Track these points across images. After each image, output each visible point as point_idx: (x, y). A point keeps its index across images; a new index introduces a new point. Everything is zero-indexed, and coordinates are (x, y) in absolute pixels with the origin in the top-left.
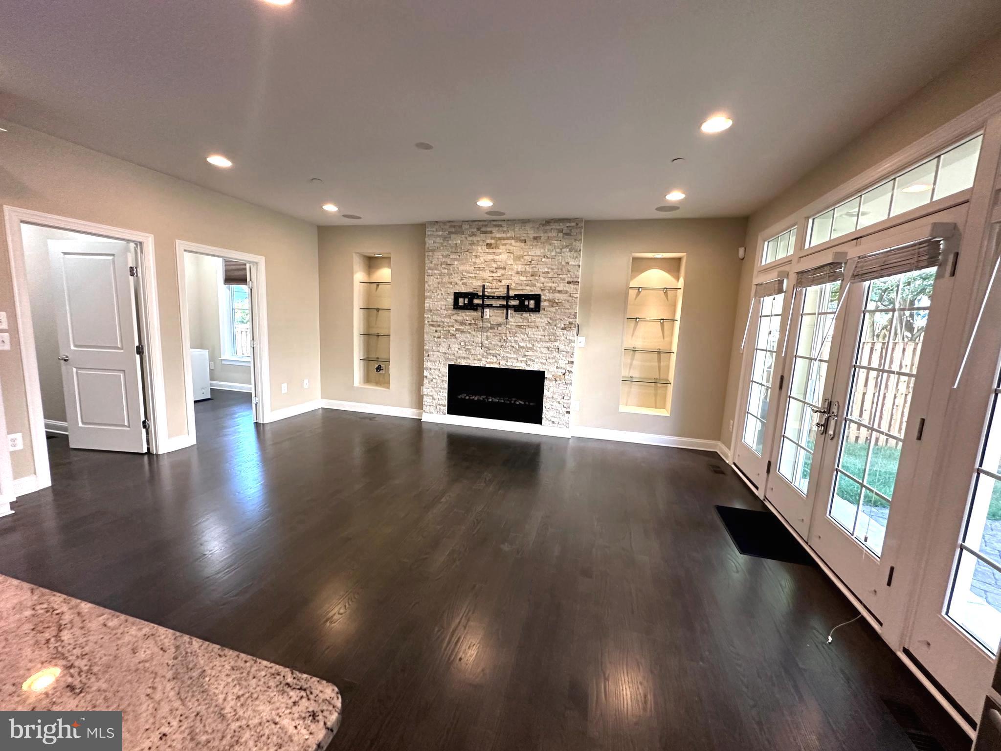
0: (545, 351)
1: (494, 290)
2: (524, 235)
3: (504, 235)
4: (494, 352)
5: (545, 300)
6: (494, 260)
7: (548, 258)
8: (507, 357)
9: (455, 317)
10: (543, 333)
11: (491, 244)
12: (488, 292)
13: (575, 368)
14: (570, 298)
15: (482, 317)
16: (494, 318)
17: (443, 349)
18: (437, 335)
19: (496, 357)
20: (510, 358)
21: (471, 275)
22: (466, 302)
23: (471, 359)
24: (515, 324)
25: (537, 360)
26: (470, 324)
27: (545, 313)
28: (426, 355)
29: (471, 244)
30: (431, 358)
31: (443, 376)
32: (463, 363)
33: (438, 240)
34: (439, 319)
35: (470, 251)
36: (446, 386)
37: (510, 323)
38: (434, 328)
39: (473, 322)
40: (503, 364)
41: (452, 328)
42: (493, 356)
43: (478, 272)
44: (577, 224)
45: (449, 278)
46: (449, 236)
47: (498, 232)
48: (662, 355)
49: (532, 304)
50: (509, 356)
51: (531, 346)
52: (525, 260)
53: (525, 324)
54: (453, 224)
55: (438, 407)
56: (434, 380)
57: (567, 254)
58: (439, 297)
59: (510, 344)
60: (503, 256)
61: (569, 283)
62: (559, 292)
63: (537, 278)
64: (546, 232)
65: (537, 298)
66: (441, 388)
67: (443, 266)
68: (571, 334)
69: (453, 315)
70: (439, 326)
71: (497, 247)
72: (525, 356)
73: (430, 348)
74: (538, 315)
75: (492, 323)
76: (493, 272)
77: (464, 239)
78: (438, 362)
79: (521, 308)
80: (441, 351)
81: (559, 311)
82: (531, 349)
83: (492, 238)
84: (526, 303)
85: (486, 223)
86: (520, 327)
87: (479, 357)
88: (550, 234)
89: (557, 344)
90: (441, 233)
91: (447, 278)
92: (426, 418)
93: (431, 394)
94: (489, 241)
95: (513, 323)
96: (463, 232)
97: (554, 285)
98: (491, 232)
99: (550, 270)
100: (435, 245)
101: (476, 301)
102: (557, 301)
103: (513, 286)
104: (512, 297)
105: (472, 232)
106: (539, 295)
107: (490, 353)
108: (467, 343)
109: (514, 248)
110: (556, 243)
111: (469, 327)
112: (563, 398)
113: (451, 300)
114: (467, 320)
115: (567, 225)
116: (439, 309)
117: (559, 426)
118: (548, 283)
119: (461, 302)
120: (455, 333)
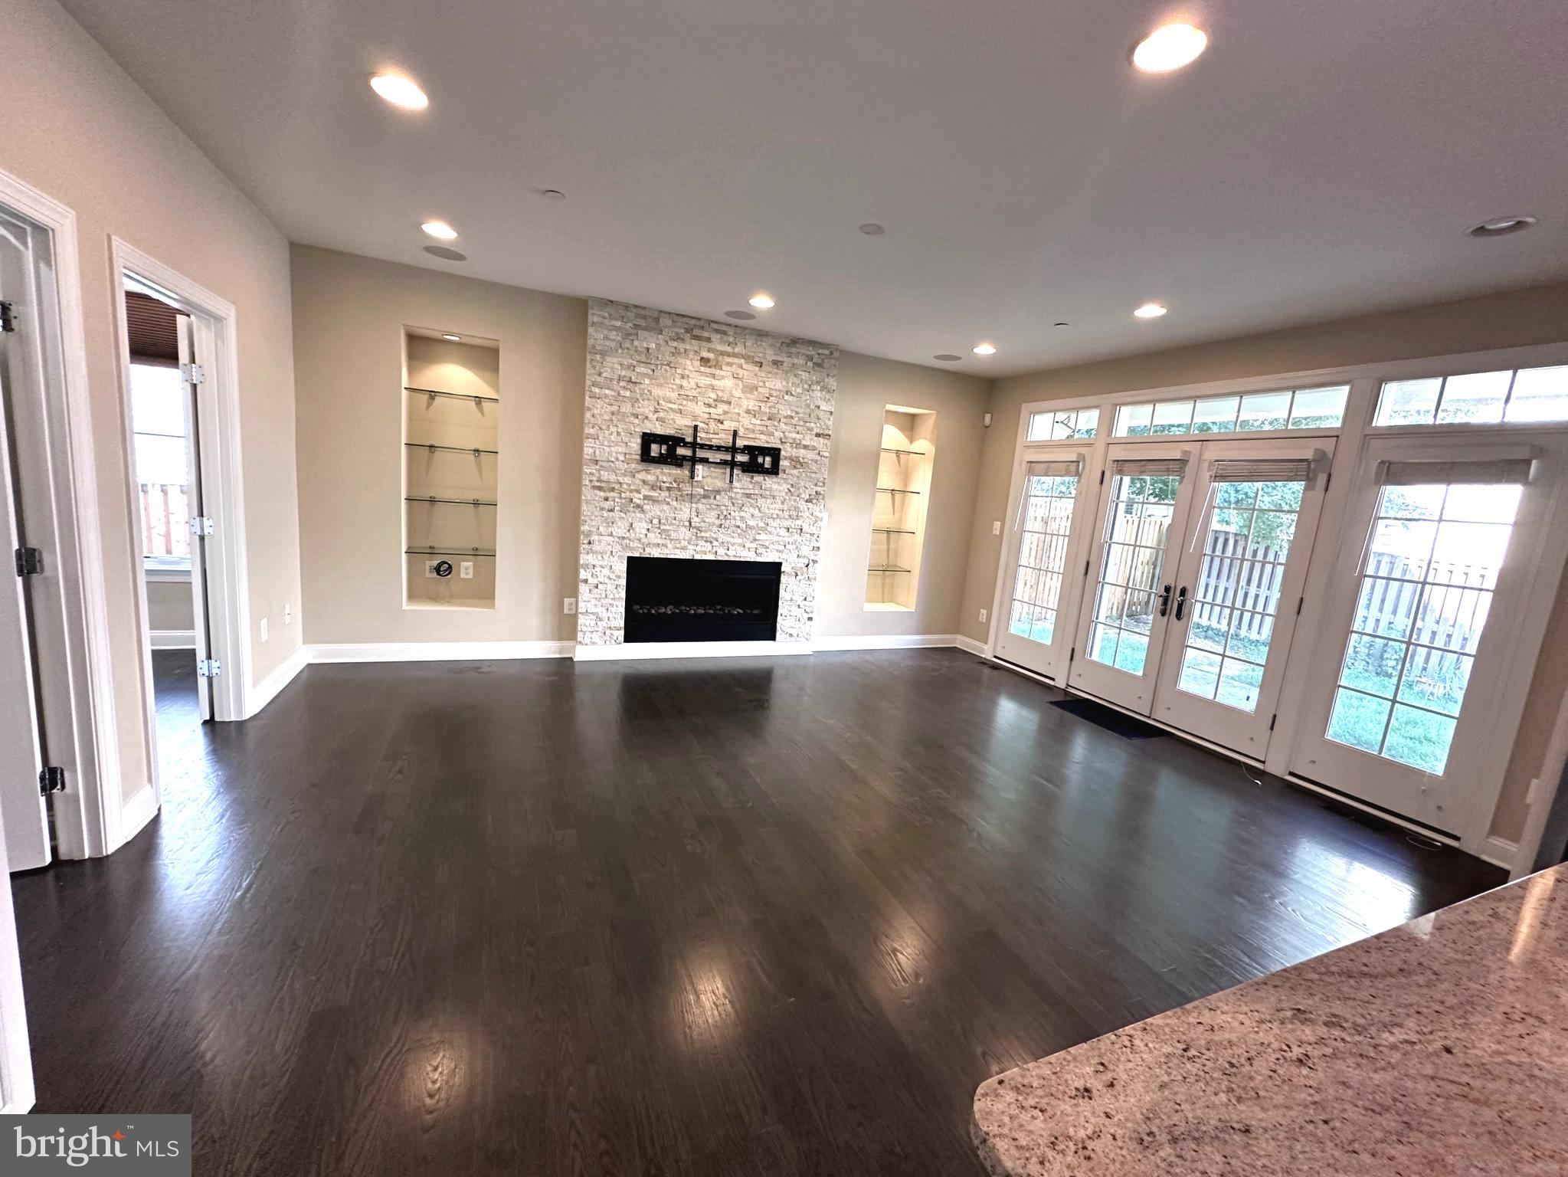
0: (783, 532)
1: (711, 436)
2: (760, 355)
3: (729, 349)
4: (707, 535)
5: (786, 458)
6: (713, 388)
7: (792, 395)
8: (728, 543)
9: (641, 476)
10: (781, 506)
11: (708, 360)
12: (701, 438)
13: (820, 556)
14: (819, 458)
15: (692, 477)
16: (709, 480)
17: (620, 530)
18: (607, 505)
19: (711, 542)
20: (733, 545)
21: (673, 406)
22: (663, 452)
23: (670, 546)
24: (742, 491)
25: (771, 546)
26: (669, 489)
27: (785, 476)
28: (585, 542)
29: (673, 354)
30: (595, 547)
31: (619, 577)
32: (656, 553)
33: (613, 335)
34: (613, 478)
35: (672, 365)
36: (623, 594)
37: (735, 490)
38: (602, 494)
39: (675, 485)
40: (722, 555)
41: (636, 495)
42: (706, 542)
43: (684, 403)
44: (831, 353)
45: (633, 406)
46: (634, 331)
47: (721, 342)
48: (892, 535)
49: (768, 462)
50: (732, 540)
51: (764, 525)
52: (759, 393)
53: (757, 492)
54: (642, 312)
55: (608, 632)
56: (600, 586)
57: (817, 393)
58: (612, 438)
59: (733, 522)
60: (726, 383)
61: (818, 435)
62: (805, 447)
63: (776, 423)
64: (790, 357)
65: (775, 453)
66: (613, 599)
67: (622, 384)
68: (817, 509)
69: (638, 472)
70: (613, 490)
71: (718, 366)
72: (755, 540)
73: (594, 529)
74: (775, 480)
75: (706, 488)
76: (709, 406)
77: (662, 343)
78: (608, 554)
79: (752, 468)
80: (614, 533)
81: (803, 474)
82: (764, 530)
83: (709, 350)
84: (760, 460)
85: (701, 323)
86: (748, 496)
87: (684, 543)
88: (796, 361)
89: (799, 522)
90: (618, 324)
91: (629, 405)
92: (582, 654)
93: (594, 610)
94: (705, 354)
95: (739, 490)
96: (662, 330)
97: (798, 436)
98: (709, 340)
99: (793, 414)
100: (607, 343)
101: (681, 451)
102: (801, 460)
103: (741, 432)
104: (739, 449)
105: (677, 333)
106: (779, 450)
107: (702, 537)
108: (662, 521)
109: (745, 372)
110: (804, 375)
111: (667, 494)
112: (805, 599)
113: (636, 445)
114: (664, 482)
115: (820, 351)
116: (613, 459)
117: (798, 639)
118: (790, 432)
119: (655, 450)
120: (642, 503)
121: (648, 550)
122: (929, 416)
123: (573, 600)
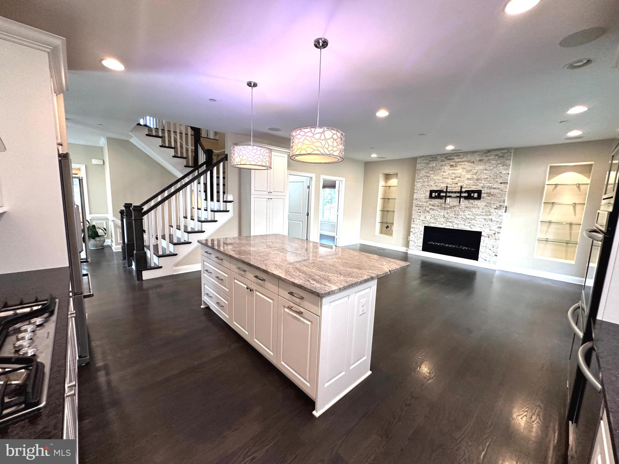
0: (483, 220)
1: (453, 189)
2: (473, 159)
3: (461, 160)
4: (451, 220)
5: (484, 193)
6: (454, 173)
7: (487, 170)
8: (458, 223)
10: (482, 211)
11: (453, 165)
12: (449, 190)
13: (501, 231)
14: (501, 192)
15: (445, 202)
16: (452, 203)
17: (422, 218)
18: (419, 211)
19: (452, 223)
21: (440, 181)
22: (436, 195)
23: (437, 223)
24: (465, 206)
25: (477, 225)
26: (438, 206)
27: (484, 200)
28: (413, 221)
29: (441, 166)
30: (415, 223)
31: (421, 231)
32: (432, 225)
33: (423, 165)
34: (421, 203)
35: (440, 169)
36: (422, 236)
37: (462, 206)
38: (418, 208)
39: (440, 205)
40: (456, 227)
41: (427, 208)
42: (450, 222)
43: (444, 180)
44: (508, 151)
45: (428, 183)
46: (429, 162)
47: (458, 158)
49: (476, 195)
50: (460, 223)
51: (474, 218)
52: (473, 172)
53: (471, 206)
54: (432, 156)
55: (417, 247)
56: (416, 233)
57: (501, 168)
58: (421, 192)
59: (461, 216)
60: (459, 171)
61: (501, 183)
62: (494, 188)
63: (480, 181)
64: (487, 157)
65: (479, 192)
66: (419, 238)
67: (425, 177)
68: (501, 212)
69: (428, 201)
70: (421, 207)
71: (456, 166)
72: (470, 223)
73: (415, 218)
74: (479, 201)
75: (451, 205)
76: (453, 179)
77: (437, 163)
78: (419, 225)
79: (469, 198)
80: (420, 219)
81: (493, 199)
82: (474, 219)
83: (454, 162)
84: (472, 195)
85: (451, 155)
86: (467, 207)
87: (442, 223)
89: (490, 217)
90: (425, 161)
91: (427, 183)
92: (410, 252)
93: (414, 240)
94: (452, 164)
96: (437, 160)
97: (491, 185)
98: (453, 159)
99: (488, 177)
100: (421, 167)
101: (442, 194)
102: (492, 193)
103: (465, 186)
104: (463, 192)
105: (442, 160)
106: (481, 191)
107: (448, 221)
108: (435, 216)
109: (466, 166)
110: (494, 162)
111: (437, 207)
112: (493, 247)
113: (428, 194)
114: (436, 204)
115: (502, 152)
116: (421, 198)
117: (489, 262)
118: (487, 184)
119: (434, 195)
120: (429, 210)
121: (430, 224)
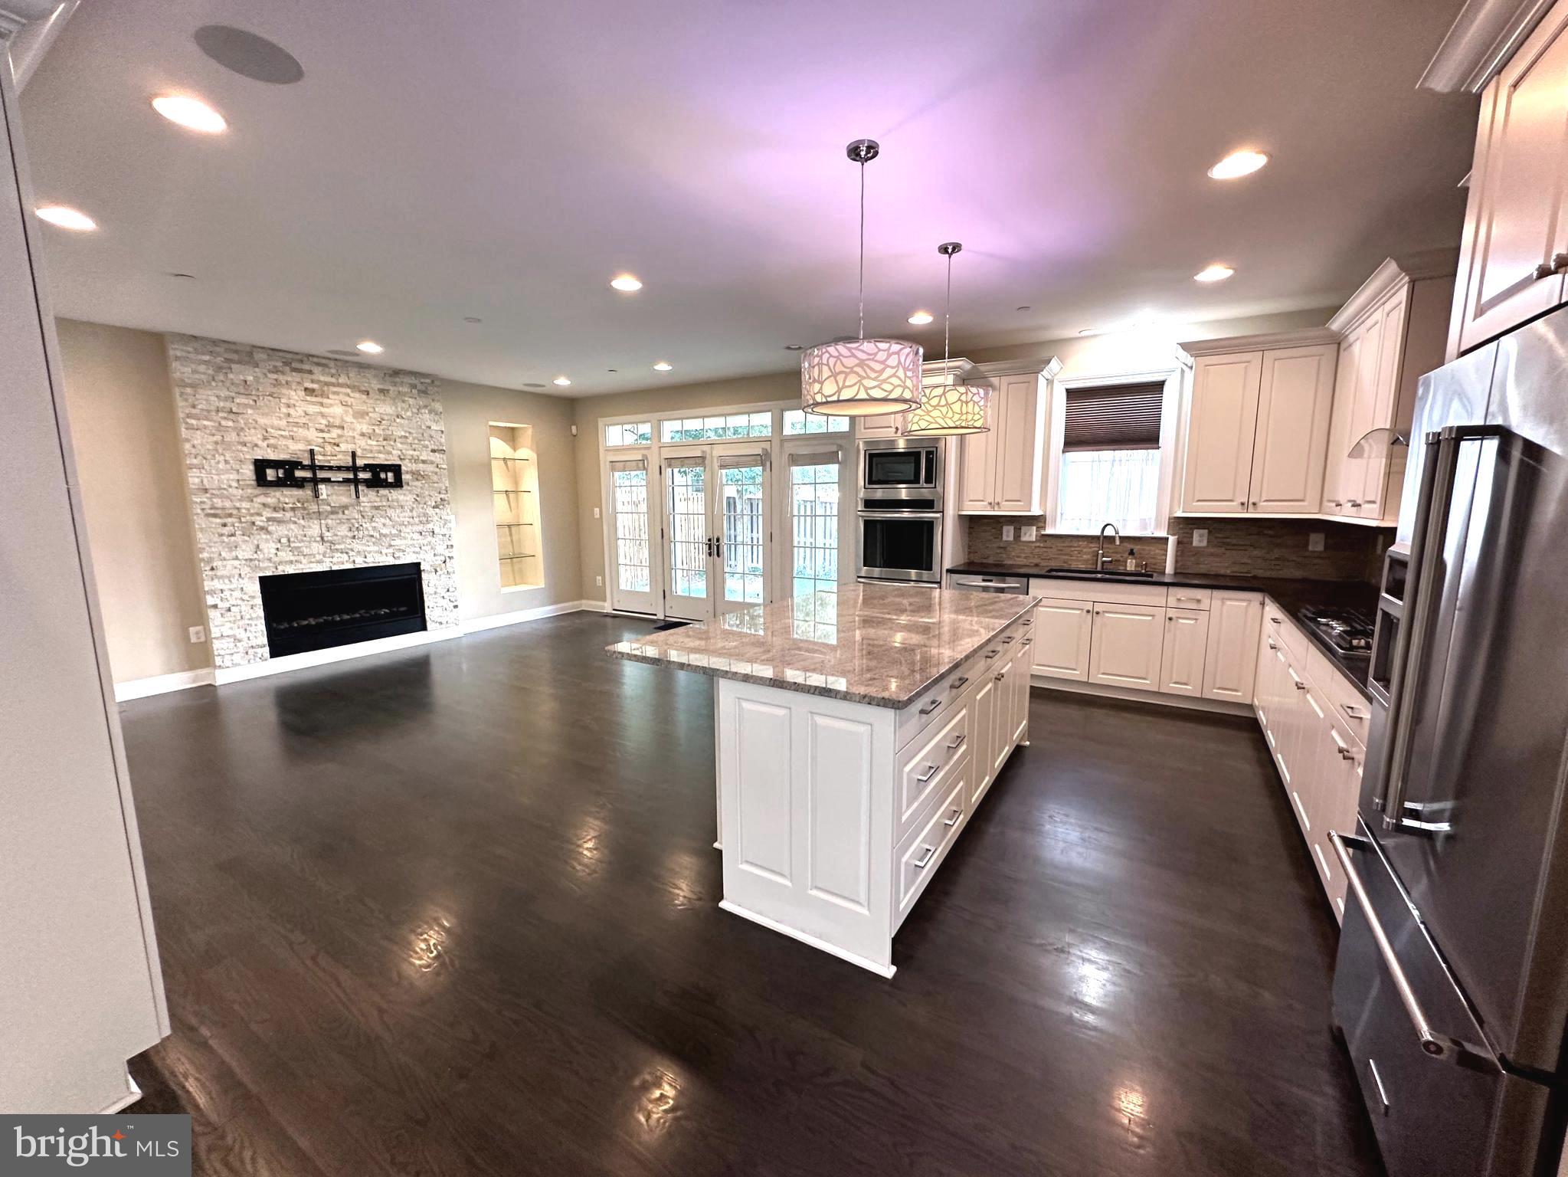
0: (416, 536)
1: (329, 458)
2: (365, 385)
3: (333, 380)
4: (342, 546)
5: (407, 472)
6: (323, 415)
7: (403, 418)
8: (364, 552)
9: (262, 499)
10: (411, 514)
11: (313, 390)
12: (319, 461)
13: (454, 553)
14: (438, 470)
15: (315, 497)
16: (334, 497)
17: (245, 552)
18: (226, 530)
19: (347, 553)
20: (370, 552)
21: (283, 433)
22: (280, 475)
23: (304, 561)
24: (369, 504)
25: (408, 550)
26: (293, 509)
27: (409, 488)
28: (208, 568)
29: (275, 386)
30: (217, 573)
31: (253, 597)
32: (290, 570)
33: (202, 368)
34: (228, 504)
35: (275, 395)
36: (261, 613)
38: (218, 520)
39: (299, 505)
40: (360, 563)
41: (258, 518)
42: (342, 553)
43: (295, 429)
44: (433, 382)
45: (238, 435)
46: (226, 365)
47: (324, 373)
48: (514, 529)
49: (390, 477)
50: (368, 549)
51: (397, 532)
52: (370, 417)
53: (384, 504)
54: (233, 347)
55: (251, 651)
56: (232, 609)
57: (426, 416)
58: (220, 466)
59: (366, 533)
60: (335, 409)
61: (433, 451)
62: (424, 462)
63: (392, 443)
64: (395, 386)
65: (396, 469)
66: (251, 619)
67: (221, 414)
68: (446, 513)
69: (256, 496)
70: (230, 515)
71: (324, 395)
72: (391, 546)
73: (215, 556)
74: (399, 491)
75: (333, 505)
76: (322, 431)
77: (260, 375)
78: (237, 577)
79: (375, 483)
80: (240, 557)
81: (426, 485)
82: (398, 536)
83: (312, 381)
84: (383, 476)
85: (299, 357)
86: (377, 508)
87: (318, 557)
88: (401, 389)
89: (430, 526)
90: (207, 358)
91: (234, 434)
92: (222, 678)
93: (231, 633)
94: (309, 385)
95: (366, 504)
96: (258, 364)
97: (416, 453)
98: (310, 372)
99: (407, 435)
100: (197, 376)
101: (299, 474)
102: (422, 473)
103: (359, 453)
104: (361, 468)
105: (275, 367)
106: (400, 466)
107: (336, 549)
108: (292, 539)
109: (352, 399)
110: (411, 401)
111: (292, 514)
112: (448, 591)
113: (249, 471)
114: (286, 503)
115: (422, 380)
116: (225, 487)
117: (448, 625)
118: (407, 450)
119: (271, 474)
120: (266, 525)
121: (280, 568)
122: (528, 431)
123: (200, 628)
